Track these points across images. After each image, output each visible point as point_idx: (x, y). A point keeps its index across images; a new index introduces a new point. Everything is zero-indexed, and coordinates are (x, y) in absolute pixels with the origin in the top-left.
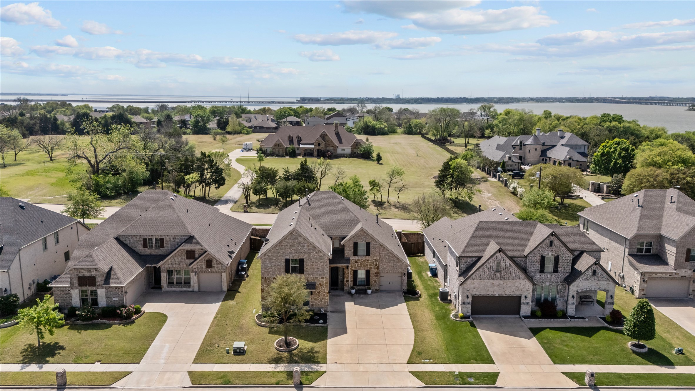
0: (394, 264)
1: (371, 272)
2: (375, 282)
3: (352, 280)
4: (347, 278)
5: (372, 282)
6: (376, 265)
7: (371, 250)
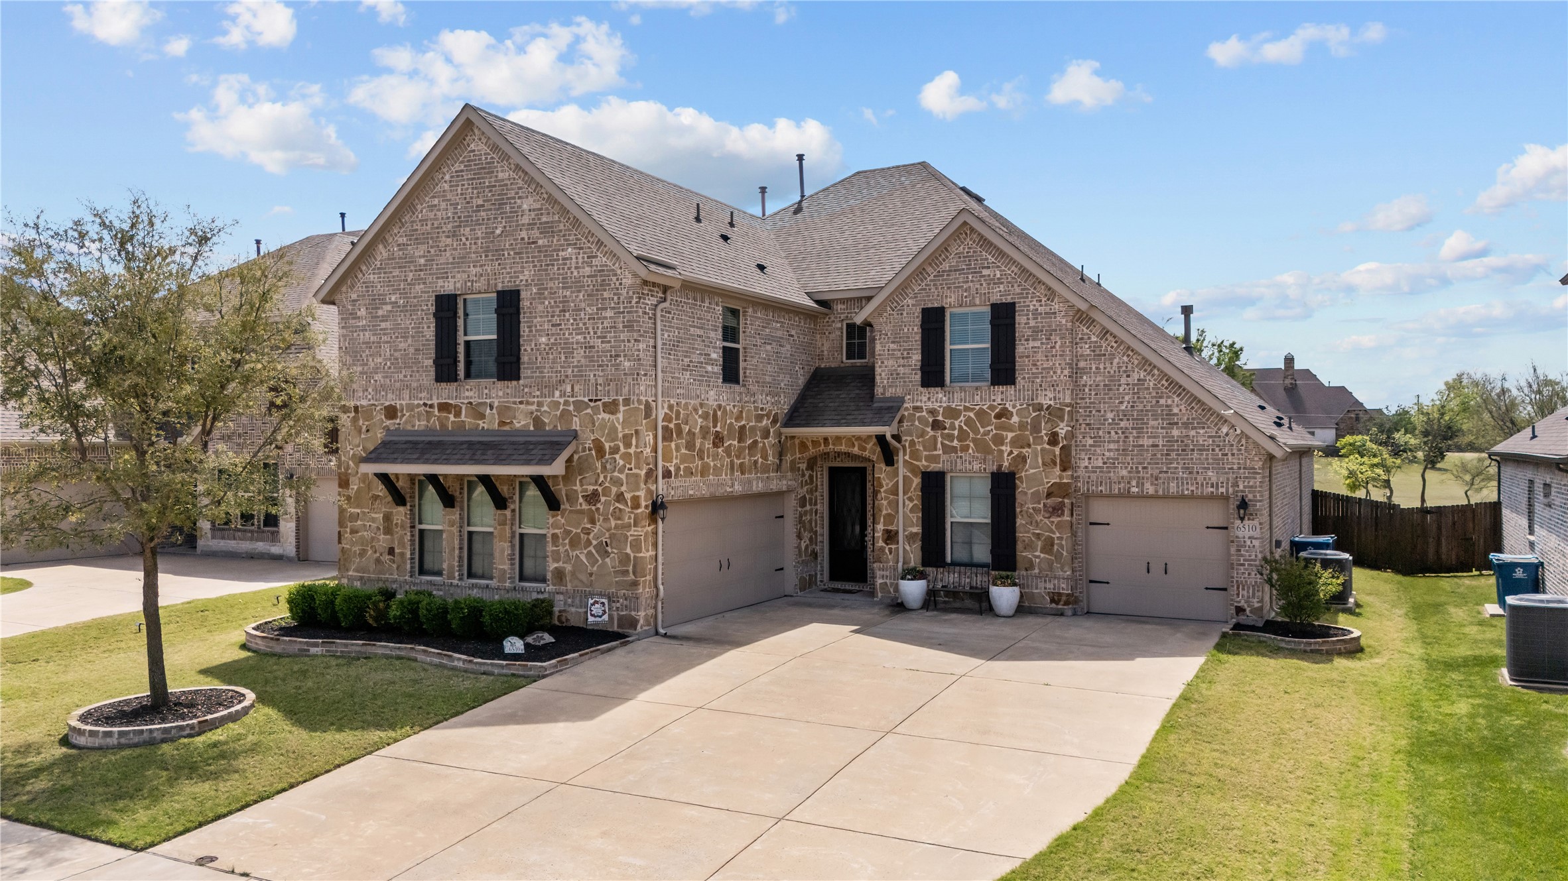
0: (1171, 440)
1: (1022, 487)
2: (1049, 546)
3: (917, 529)
4: (890, 518)
5: (1029, 546)
6: (1053, 439)
7: (1020, 349)
